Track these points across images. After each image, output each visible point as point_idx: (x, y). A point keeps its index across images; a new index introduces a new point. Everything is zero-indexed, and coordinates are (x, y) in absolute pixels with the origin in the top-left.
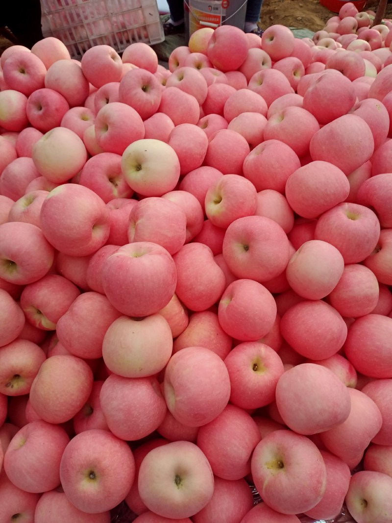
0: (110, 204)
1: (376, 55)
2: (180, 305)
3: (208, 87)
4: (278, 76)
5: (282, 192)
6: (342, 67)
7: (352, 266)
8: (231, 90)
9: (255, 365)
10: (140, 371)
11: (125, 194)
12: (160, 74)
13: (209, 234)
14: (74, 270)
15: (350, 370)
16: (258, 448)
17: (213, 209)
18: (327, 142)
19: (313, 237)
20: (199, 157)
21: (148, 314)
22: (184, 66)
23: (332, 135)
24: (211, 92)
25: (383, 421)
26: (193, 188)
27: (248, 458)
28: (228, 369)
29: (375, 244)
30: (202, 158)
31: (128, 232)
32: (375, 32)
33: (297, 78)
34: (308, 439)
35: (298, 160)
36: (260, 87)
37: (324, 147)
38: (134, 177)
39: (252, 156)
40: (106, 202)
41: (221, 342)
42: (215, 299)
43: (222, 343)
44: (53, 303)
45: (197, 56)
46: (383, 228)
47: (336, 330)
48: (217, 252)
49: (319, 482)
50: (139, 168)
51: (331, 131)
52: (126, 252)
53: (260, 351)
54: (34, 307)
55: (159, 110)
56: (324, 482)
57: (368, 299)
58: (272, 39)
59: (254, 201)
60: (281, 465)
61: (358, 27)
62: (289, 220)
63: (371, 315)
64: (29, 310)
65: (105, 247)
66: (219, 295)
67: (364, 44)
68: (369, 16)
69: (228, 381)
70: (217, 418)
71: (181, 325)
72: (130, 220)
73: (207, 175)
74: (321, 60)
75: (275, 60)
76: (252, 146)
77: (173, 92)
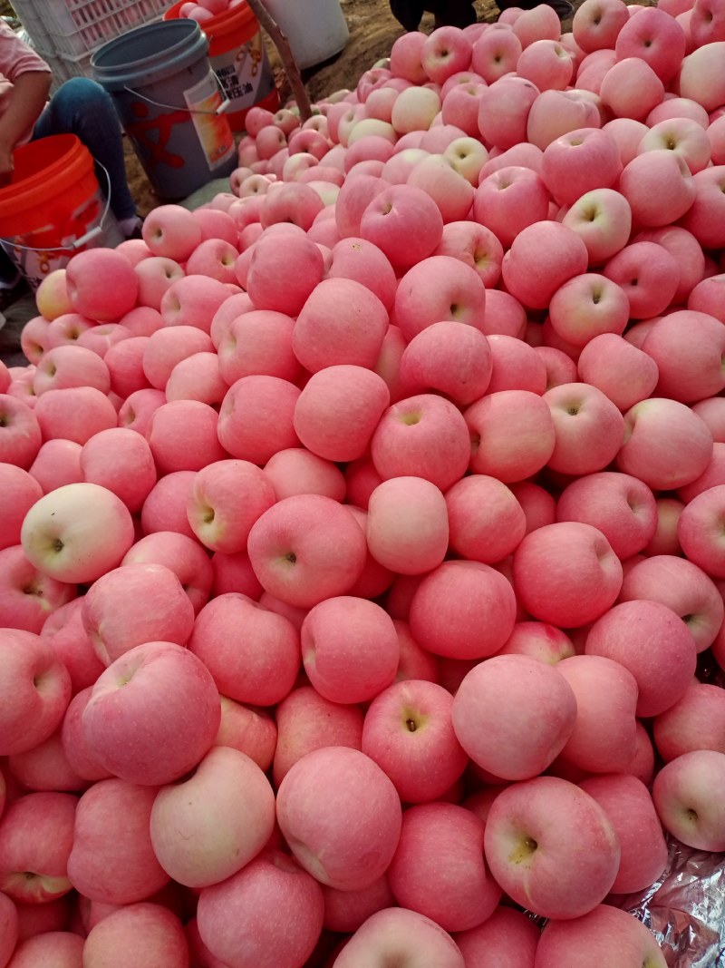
0: (47, 630)
1: (328, 165)
2: (245, 711)
3: (103, 358)
4: (196, 284)
5: (296, 444)
6: (284, 214)
7: (456, 486)
8: (140, 342)
9: (409, 722)
10: (237, 854)
11: (62, 598)
12: (18, 381)
13: (231, 572)
14: (48, 770)
15: (551, 634)
16: (486, 844)
17: (209, 533)
18: (314, 338)
19: (381, 480)
20: (144, 470)
21: (197, 758)
22: (51, 348)
23: (315, 326)
24: (113, 363)
25: (636, 678)
26: (163, 522)
27: (483, 869)
28: (372, 757)
29: (466, 438)
30: (150, 469)
31: (98, 653)
32: (308, 134)
33: (231, 266)
34: (547, 777)
35: (291, 387)
36: (179, 314)
37: (315, 349)
38: (58, 563)
39: (224, 421)
40: (38, 632)
41: (341, 723)
42: (292, 664)
43: (344, 724)
44: (43, 844)
45: (61, 322)
46: (463, 409)
47: (490, 591)
48: (256, 594)
49: (597, 830)
50: (58, 546)
51: (310, 321)
52: (107, 686)
53: (402, 696)
54: (16, 873)
55: (45, 438)
56: (605, 824)
57: (506, 519)
58: (159, 234)
59: (264, 484)
60: (533, 844)
61: (287, 133)
62: (332, 479)
63: (527, 537)
64: (12, 883)
65: (73, 702)
66: (294, 654)
67: (303, 159)
68: (291, 111)
69: (382, 773)
70: (400, 842)
71: (265, 740)
72: (88, 633)
73: (174, 488)
74: (252, 219)
75: (183, 259)
76: (216, 405)
77: (52, 399)
